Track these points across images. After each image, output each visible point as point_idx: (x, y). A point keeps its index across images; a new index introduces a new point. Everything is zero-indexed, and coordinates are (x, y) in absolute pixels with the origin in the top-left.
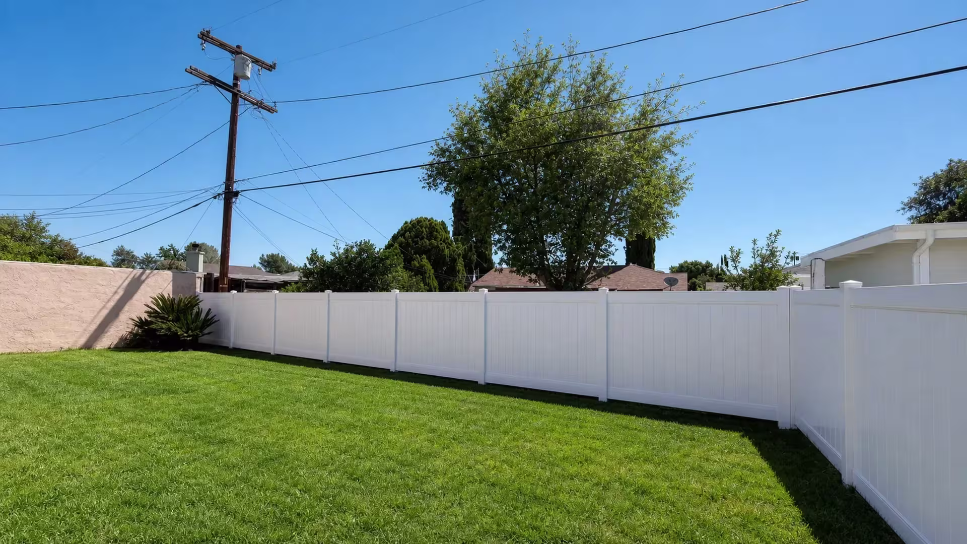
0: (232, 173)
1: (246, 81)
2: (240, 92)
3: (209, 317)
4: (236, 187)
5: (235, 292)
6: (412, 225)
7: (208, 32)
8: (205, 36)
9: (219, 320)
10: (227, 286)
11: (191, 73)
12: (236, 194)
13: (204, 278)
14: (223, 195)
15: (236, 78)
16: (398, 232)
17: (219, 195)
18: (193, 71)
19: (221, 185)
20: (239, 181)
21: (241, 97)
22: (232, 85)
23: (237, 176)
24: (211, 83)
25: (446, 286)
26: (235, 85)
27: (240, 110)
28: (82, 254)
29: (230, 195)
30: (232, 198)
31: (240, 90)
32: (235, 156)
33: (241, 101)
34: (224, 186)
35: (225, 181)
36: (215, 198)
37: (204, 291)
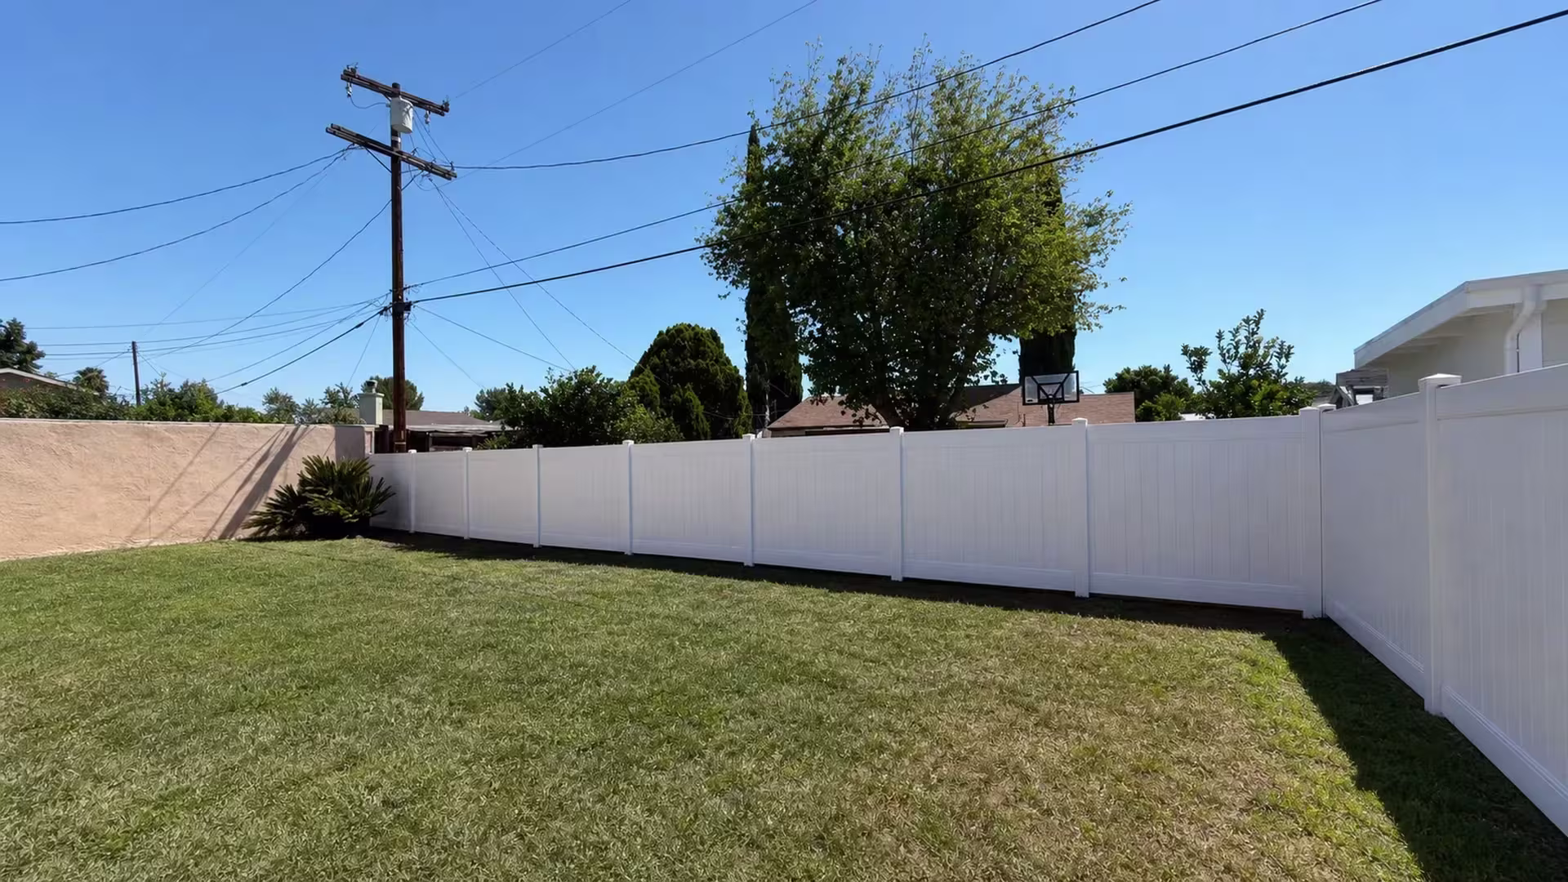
0: (400, 276)
1: (408, 135)
2: (401, 153)
3: (382, 489)
4: (408, 297)
5: (414, 451)
6: (669, 337)
7: (354, 71)
8: (350, 76)
9: (394, 494)
10: (405, 443)
11: (334, 133)
12: (408, 307)
13: (375, 432)
14: (391, 309)
15: (394, 133)
16: (649, 350)
17: (386, 309)
18: (336, 131)
19: (387, 295)
20: (409, 287)
21: (404, 160)
22: (390, 145)
23: (407, 281)
24: (361, 144)
25: (722, 431)
26: (394, 143)
27: (405, 178)
28: (222, 402)
29: (399, 309)
30: (402, 314)
31: (402, 150)
32: (402, 250)
33: (404, 166)
34: (391, 296)
35: (391, 288)
36: (381, 313)
37: (376, 452)
